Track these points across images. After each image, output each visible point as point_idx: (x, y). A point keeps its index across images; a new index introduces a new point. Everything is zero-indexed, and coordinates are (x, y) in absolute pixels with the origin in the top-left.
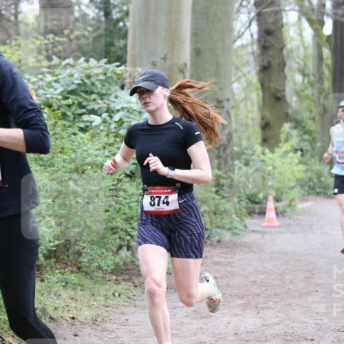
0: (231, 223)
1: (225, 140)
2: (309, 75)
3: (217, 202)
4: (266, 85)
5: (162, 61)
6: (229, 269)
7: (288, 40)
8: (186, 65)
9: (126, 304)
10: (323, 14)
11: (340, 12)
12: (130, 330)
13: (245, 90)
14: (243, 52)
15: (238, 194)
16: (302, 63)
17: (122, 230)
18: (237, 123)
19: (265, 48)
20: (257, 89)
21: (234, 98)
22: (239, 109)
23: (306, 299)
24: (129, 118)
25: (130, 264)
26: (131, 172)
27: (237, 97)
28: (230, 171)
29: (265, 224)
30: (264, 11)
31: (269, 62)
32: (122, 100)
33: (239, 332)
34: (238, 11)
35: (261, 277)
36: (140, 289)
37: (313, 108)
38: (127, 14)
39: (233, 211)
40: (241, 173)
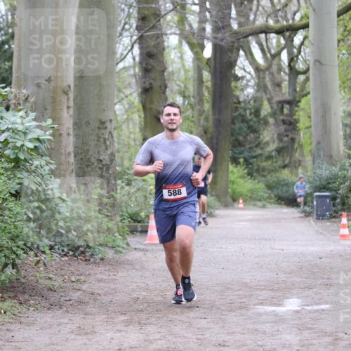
0: (114, 241)
1: (108, 160)
2: (189, 97)
3: (100, 221)
4: (148, 106)
5: (47, 83)
6: (113, 286)
7: (170, 62)
8: (69, 87)
9: (11, 321)
10: (203, 38)
11: (220, 35)
12: (15, 346)
13: (127, 111)
14: (126, 74)
15: (121, 213)
16: (182, 85)
17: (7, 248)
18: (119, 143)
19: (146, 70)
20: (138, 111)
21: (116, 120)
22: (121, 130)
23: (187, 315)
24: (14, 138)
25: (15, 281)
26: (16, 191)
27: (119, 118)
28: (113, 191)
29: (147, 242)
30: (145, 34)
31: (151, 84)
32: (7, 121)
33: (123, 348)
34: (121, 35)
35: (144, 293)
36: (25, 306)
37: (193, 129)
38: (12, 36)
39: (116, 230)
40: (123, 192)
